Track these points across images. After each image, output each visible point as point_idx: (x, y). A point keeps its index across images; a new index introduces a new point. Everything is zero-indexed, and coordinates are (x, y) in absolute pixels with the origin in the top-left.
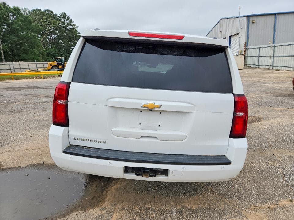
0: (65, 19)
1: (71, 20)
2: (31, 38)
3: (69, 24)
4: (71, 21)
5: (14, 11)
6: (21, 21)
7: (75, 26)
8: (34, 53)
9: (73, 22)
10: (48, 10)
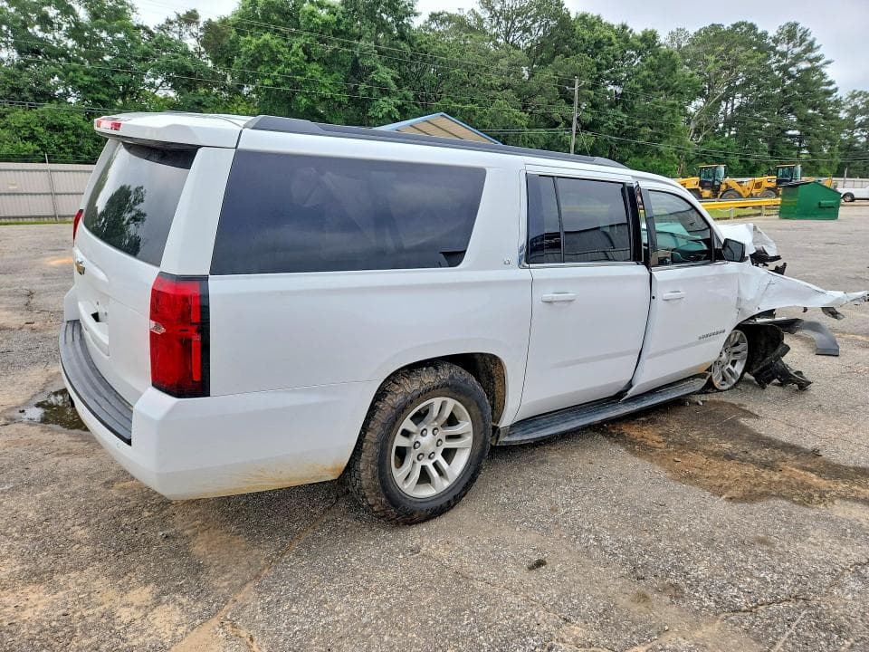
0: (791, 45)
1: (811, 44)
2: (662, 113)
3: (798, 58)
4: (810, 48)
5: (639, 43)
6: (651, 67)
7: (821, 62)
8: (660, 154)
9: (818, 47)
10: (743, 23)
